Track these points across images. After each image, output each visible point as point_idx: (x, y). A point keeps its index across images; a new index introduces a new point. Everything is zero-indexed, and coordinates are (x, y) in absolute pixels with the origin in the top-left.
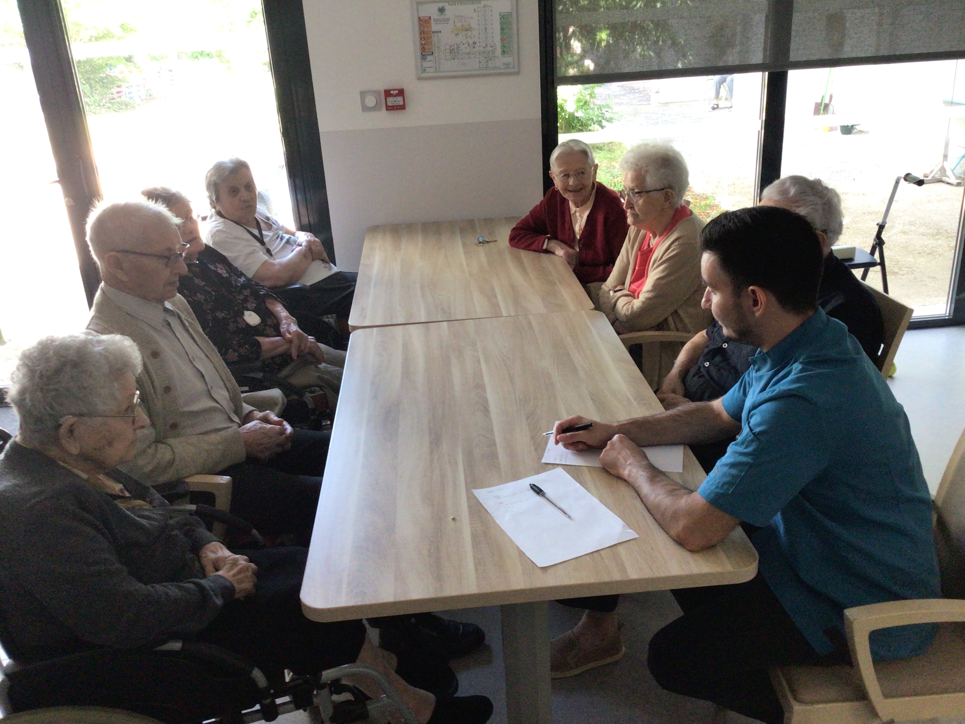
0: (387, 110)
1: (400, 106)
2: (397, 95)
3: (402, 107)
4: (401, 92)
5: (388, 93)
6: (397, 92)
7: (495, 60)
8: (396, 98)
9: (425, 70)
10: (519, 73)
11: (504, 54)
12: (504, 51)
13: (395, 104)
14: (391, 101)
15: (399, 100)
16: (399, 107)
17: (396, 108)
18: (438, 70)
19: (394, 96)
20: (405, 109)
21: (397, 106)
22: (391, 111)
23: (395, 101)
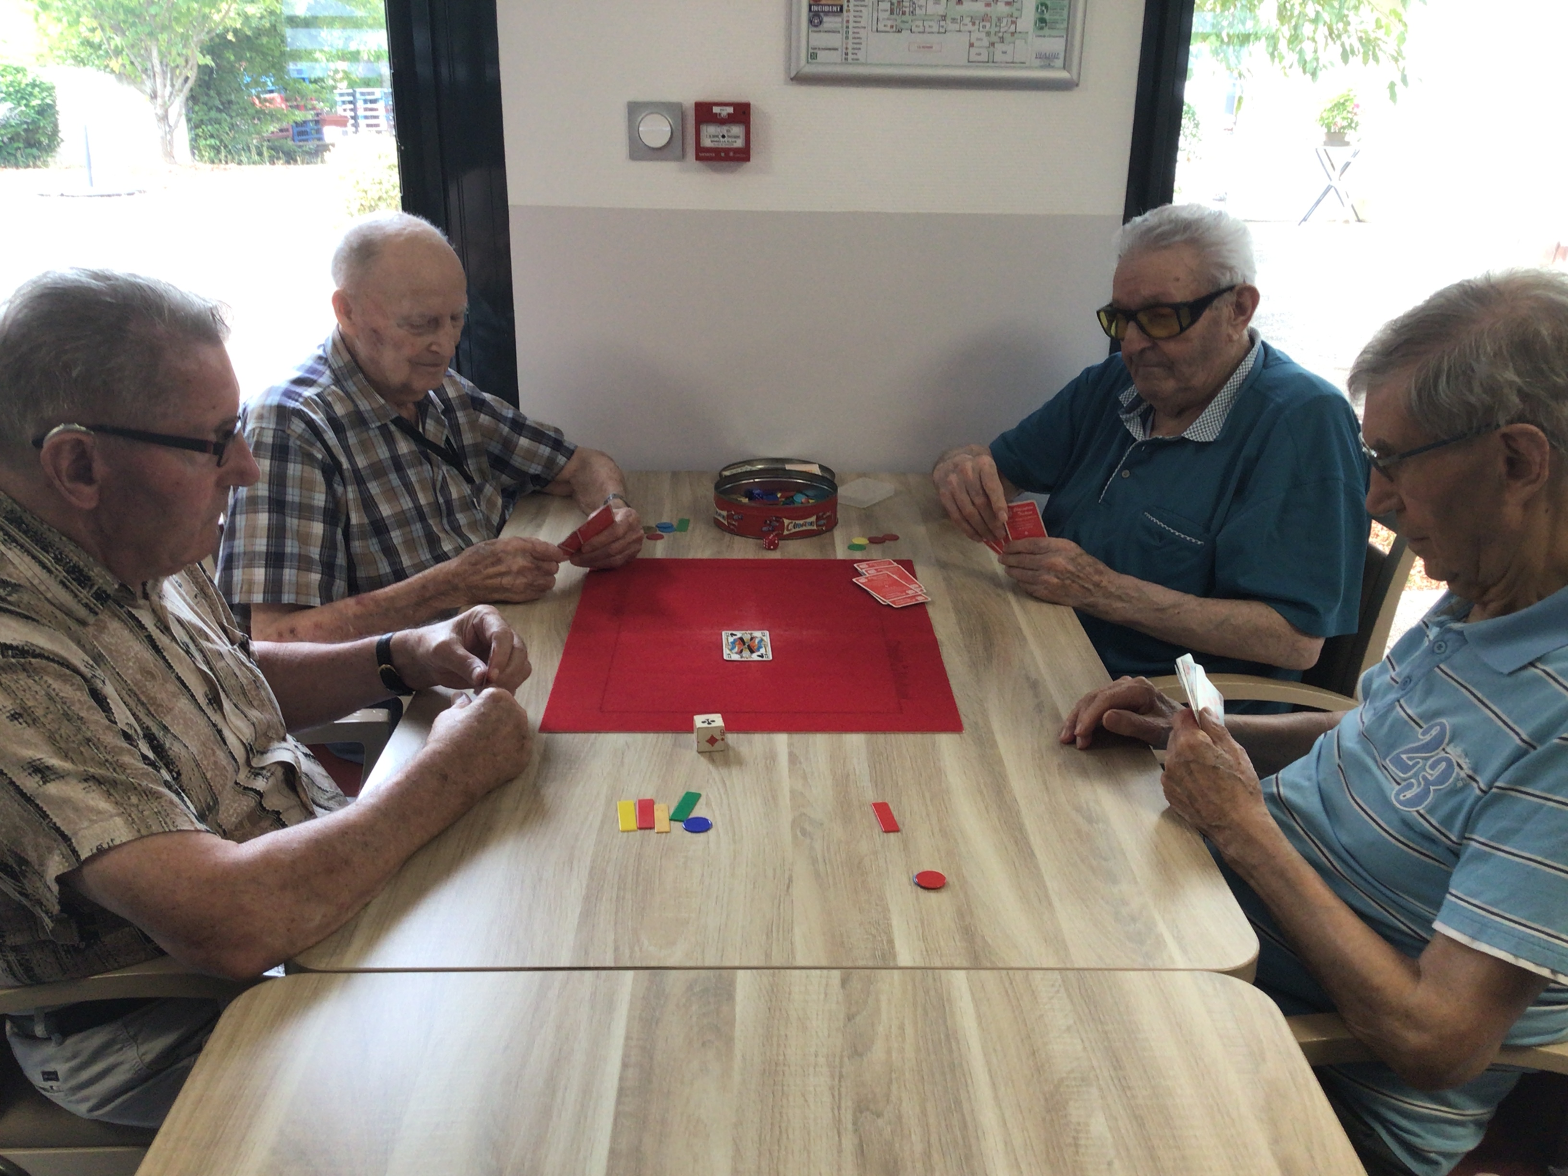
0: (698, 158)
1: (737, 150)
2: (730, 120)
3: (742, 155)
4: (742, 113)
5: (704, 113)
6: (730, 110)
7: (1014, 43)
8: (725, 127)
9: (814, 56)
10: (1077, 85)
11: (1042, 28)
12: (1042, 22)
13: (723, 144)
14: (711, 135)
15: (734, 136)
16: (731, 154)
17: (723, 154)
18: (850, 56)
19: (721, 121)
21: (727, 150)
22: (710, 162)
23: (723, 136)
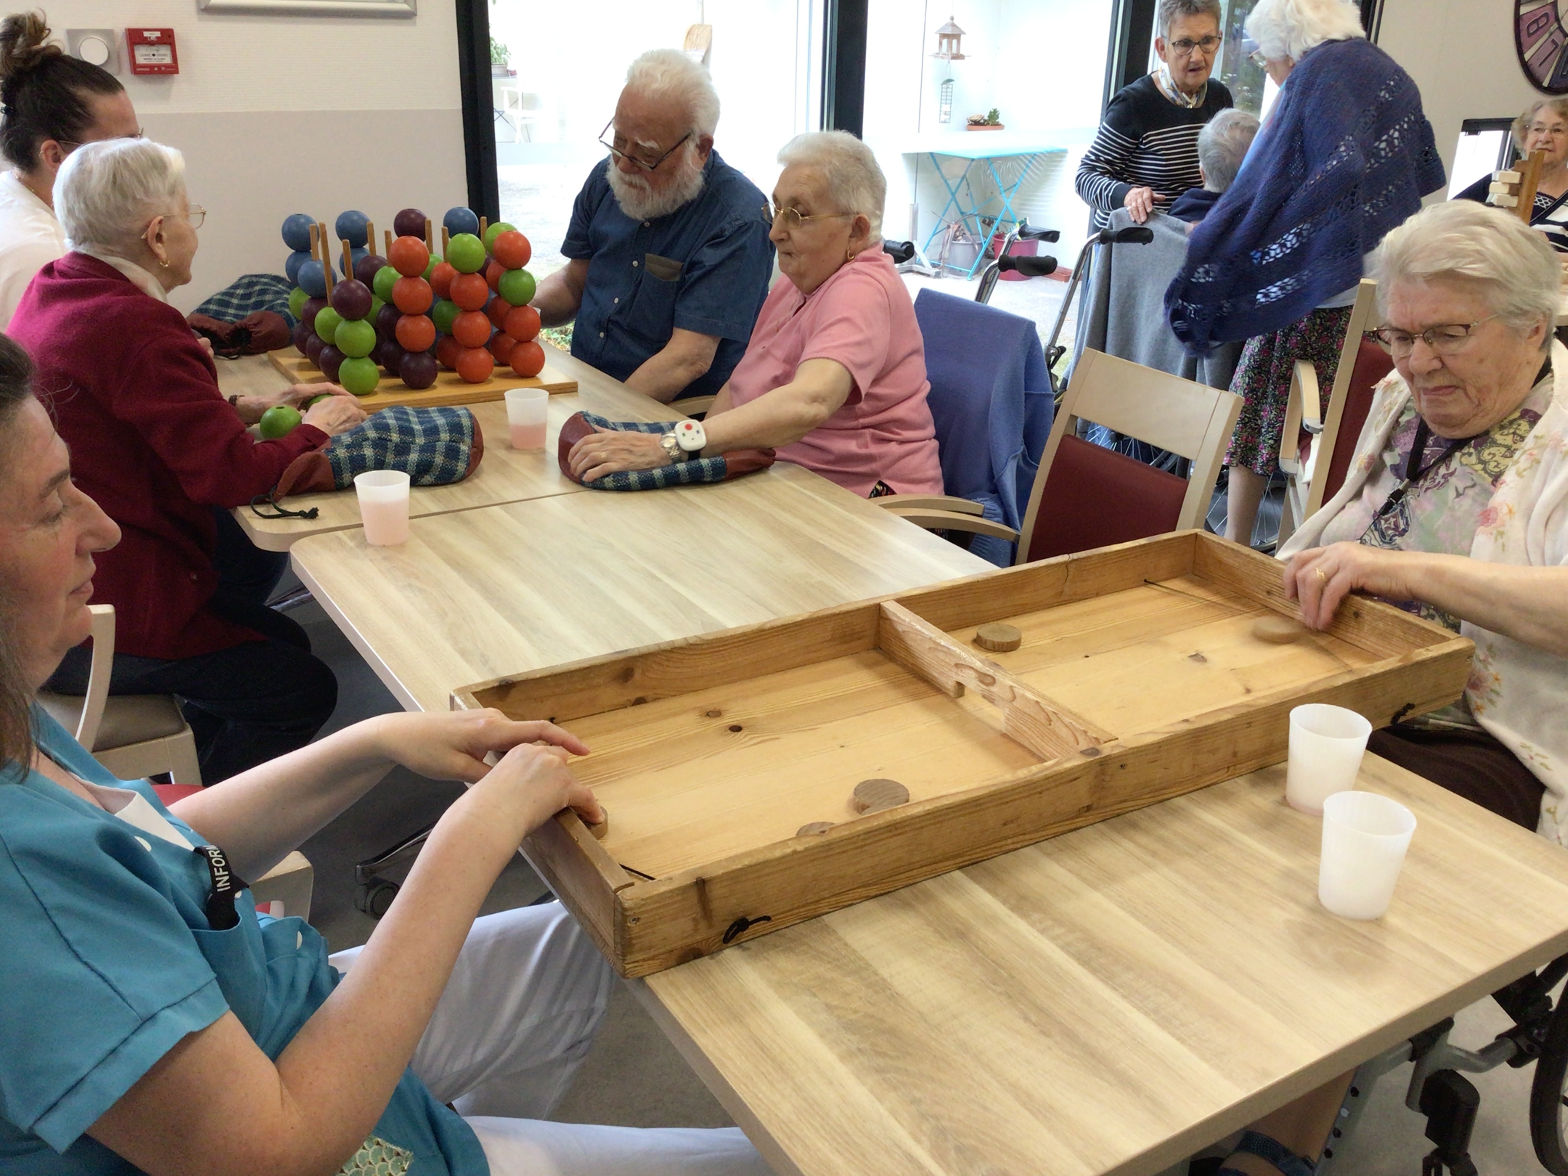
1: (166, 66)
2: (159, 42)
3: (172, 70)
4: (167, 38)
5: (136, 37)
6: (158, 34)
8: (154, 48)
10: (414, 16)
13: (154, 61)
14: (143, 55)
15: (163, 56)
16: (163, 68)
17: (156, 69)
19: (151, 43)
20: (177, 72)
21: (159, 66)
22: (144, 77)
23: (154, 55)
